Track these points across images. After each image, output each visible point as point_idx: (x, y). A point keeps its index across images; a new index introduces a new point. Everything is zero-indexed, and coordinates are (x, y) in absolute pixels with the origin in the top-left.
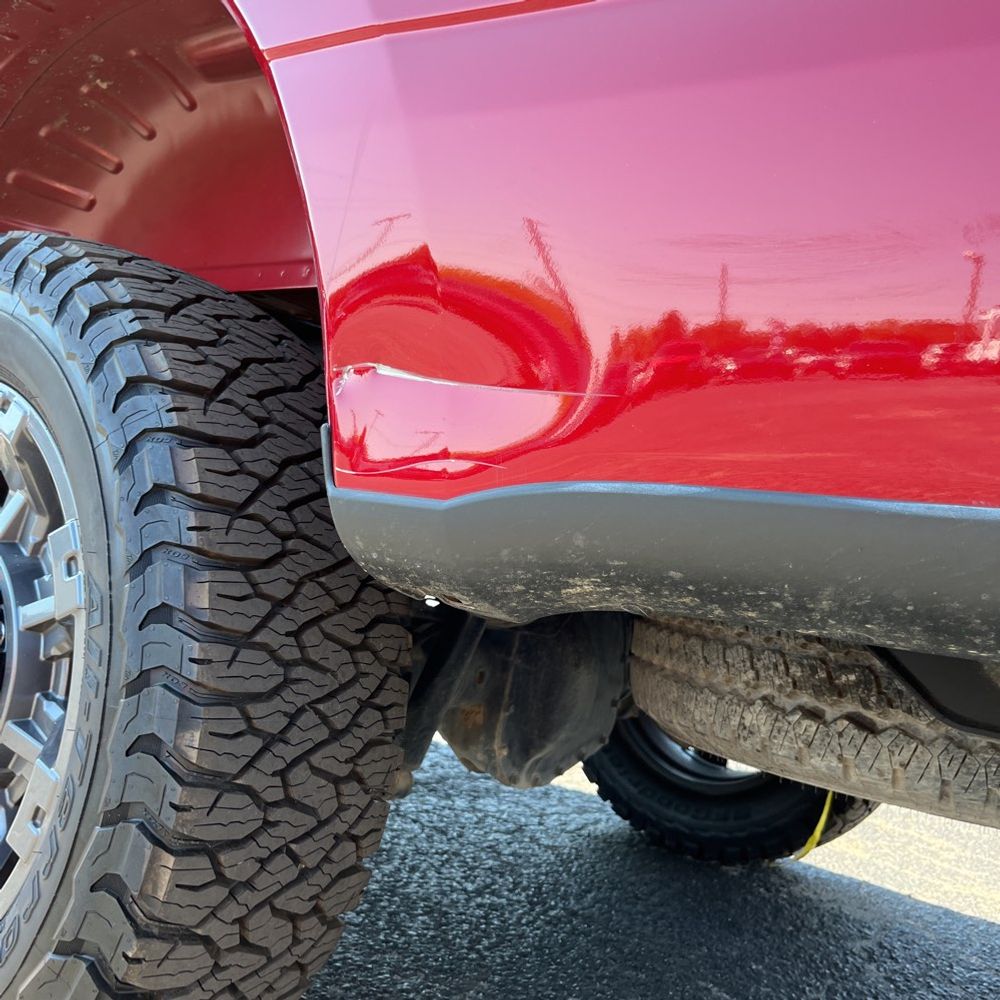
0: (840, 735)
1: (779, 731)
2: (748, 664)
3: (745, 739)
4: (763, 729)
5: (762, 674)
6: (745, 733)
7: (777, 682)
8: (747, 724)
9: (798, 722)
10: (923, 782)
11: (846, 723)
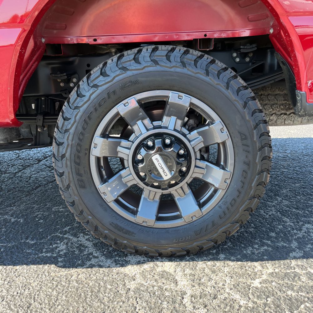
0: (291, 116)
1: (279, 119)
2: (270, 108)
3: (270, 122)
4: (275, 119)
5: (274, 109)
6: (270, 121)
7: (278, 110)
8: (271, 119)
9: (283, 116)
10: (305, 120)
11: (292, 114)
